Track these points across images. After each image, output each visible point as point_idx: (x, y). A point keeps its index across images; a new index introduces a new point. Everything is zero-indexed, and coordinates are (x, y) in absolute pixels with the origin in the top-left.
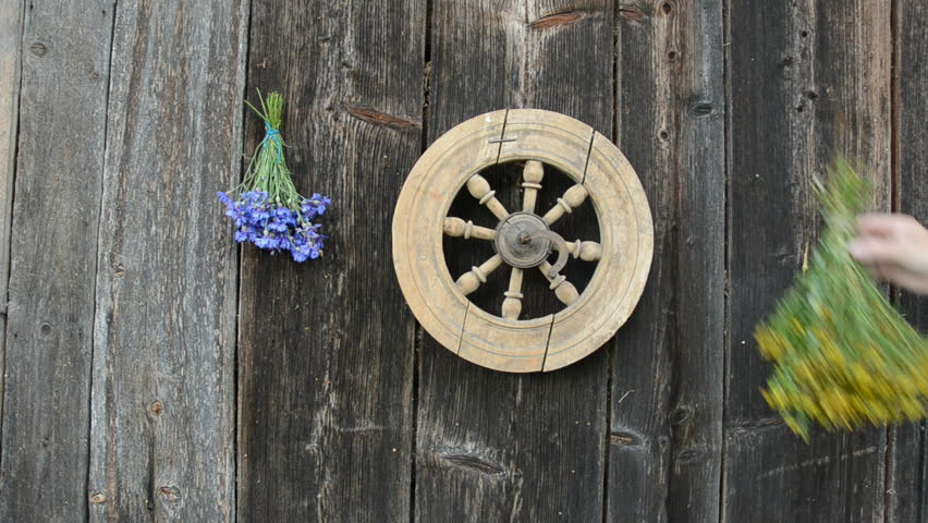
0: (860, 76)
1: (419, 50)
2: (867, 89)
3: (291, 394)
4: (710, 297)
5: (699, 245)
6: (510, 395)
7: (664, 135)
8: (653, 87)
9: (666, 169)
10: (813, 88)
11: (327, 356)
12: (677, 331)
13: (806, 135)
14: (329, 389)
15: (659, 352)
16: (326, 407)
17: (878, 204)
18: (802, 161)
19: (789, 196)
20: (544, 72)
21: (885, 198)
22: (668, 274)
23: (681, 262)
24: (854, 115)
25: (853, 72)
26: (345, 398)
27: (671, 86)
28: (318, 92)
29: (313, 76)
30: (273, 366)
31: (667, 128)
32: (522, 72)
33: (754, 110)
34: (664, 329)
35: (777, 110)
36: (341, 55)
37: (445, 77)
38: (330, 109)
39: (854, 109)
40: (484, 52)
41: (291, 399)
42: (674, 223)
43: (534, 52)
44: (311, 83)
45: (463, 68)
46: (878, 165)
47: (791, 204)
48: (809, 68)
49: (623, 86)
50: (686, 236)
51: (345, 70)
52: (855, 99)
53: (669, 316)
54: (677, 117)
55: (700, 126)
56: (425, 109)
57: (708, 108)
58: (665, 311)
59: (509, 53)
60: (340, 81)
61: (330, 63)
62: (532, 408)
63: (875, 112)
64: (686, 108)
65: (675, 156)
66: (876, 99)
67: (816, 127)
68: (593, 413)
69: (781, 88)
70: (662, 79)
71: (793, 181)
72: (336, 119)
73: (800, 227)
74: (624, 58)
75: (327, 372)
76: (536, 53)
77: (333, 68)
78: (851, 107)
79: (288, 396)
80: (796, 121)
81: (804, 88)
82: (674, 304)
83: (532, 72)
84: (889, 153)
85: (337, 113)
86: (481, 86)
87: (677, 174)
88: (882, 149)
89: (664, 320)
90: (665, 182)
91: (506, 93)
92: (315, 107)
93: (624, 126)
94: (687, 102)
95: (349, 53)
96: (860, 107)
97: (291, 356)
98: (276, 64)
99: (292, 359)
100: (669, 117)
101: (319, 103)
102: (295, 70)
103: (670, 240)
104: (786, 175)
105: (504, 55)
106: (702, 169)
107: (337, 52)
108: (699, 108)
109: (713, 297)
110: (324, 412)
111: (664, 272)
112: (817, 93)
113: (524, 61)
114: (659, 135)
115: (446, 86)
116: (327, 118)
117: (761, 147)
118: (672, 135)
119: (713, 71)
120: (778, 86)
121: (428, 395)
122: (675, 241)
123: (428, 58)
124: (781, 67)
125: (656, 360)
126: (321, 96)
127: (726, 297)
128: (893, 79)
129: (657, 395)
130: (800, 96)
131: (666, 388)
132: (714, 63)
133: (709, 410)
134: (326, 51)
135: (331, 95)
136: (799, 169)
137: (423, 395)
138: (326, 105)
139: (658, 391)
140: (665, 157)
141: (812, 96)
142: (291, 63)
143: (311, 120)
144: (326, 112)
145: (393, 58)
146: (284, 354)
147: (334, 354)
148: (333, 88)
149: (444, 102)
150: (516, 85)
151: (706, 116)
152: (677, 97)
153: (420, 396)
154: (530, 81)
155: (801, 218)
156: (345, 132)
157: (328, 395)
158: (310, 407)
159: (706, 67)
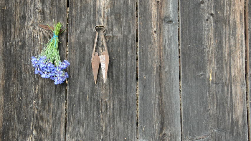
0: (232, 6)
1: (65, 3)
2: (234, 11)
3: (18, 131)
4: (174, 91)
5: (169, 72)
6: (100, 129)
7: (155, 32)
8: (150, 15)
9: (156, 45)
10: (213, 12)
11: (32, 116)
12: (162, 104)
13: (210, 30)
14: (33, 129)
15: (155, 111)
16: (31, 136)
17: (239, 54)
18: (208, 39)
19: (203, 52)
20: (110, 10)
21: (242, 52)
22: (158, 83)
23: (163, 78)
24: (229, 21)
25: (229, 5)
26: (39, 132)
27: (158, 14)
28: (27, 19)
29: (25, 13)
30: (11, 121)
31: (156, 29)
32: (102, 10)
33: (189, 21)
34: (157, 103)
35: (199, 21)
36: (35, 5)
37: (74, 13)
38: (32, 25)
39: (229, 19)
40: (88, 4)
41: (18, 133)
42: (160, 64)
43: (107, 3)
44: (24, 15)
45: (81, 10)
46: (239, 40)
47: (204, 56)
48: (211, 4)
49: (140, 15)
50: (164, 69)
51: (37, 10)
52: (229, 15)
53: (159, 98)
54: (160, 25)
55: (169, 28)
56: (67, 25)
57: (172, 21)
58: (157, 96)
59: (98, 3)
60: (35, 15)
61: (31, 8)
62: (108, 133)
63: (238, 20)
64: (163, 22)
65: (160, 39)
66: (238, 15)
67: (214, 26)
68: (131, 135)
69: (200, 12)
70: (154, 11)
71: (205, 47)
72: (34, 29)
73: (208, 64)
74: (140, 4)
75: (32, 122)
76: (107, 4)
77: (32, 10)
78: (228, 18)
79: (17, 132)
80: (206, 24)
81: (209, 12)
82: (160, 93)
83: (106, 10)
84: (244, 35)
85: (34, 27)
86: (87, 16)
87: (160, 46)
88: (241, 34)
89: (157, 100)
90: (156, 49)
91: (97, 18)
92: (26, 24)
93: (140, 29)
94: (164, 19)
95: (38, 4)
96: (232, 18)
97: (18, 117)
98: (10, 8)
99: (18, 118)
100: (157, 25)
101: (27, 23)
102: (18, 10)
103: (158, 70)
104: (202, 45)
105: (96, 5)
106: (170, 44)
107: (33, 4)
108: (169, 21)
109: (175, 91)
110: (31, 138)
111: (156, 82)
112: (214, 14)
113: (103, 7)
114: (153, 32)
115: (75, 16)
116: (30, 29)
117: (192, 35)
118: (158, 32)
119: (174, 7)
120: (199, 12)
121: (70, 129)
122: (160, 70)
123: (68, 6)
124: (200, 4)
125: (154, 115)
126: (28, 20)
127: (180, 91)
128: (245, 7)
129: (156, 127)
130: (207, 15)
131: (159, 125)
132: (174, 5)
133: (176, 133)
134: (29, 3)
135: (32, 20)
136: (207, 42)
138: (30, 23)
139: (156, 126)
140: (156, 40)
141: (212, 15)
142: (16, 8)
143: (25, 29)
144: (30, 26)
145: (55, 6)
146: (15, 116)
147: (35, 115)
148: (33, 17)
149: (74, 23)
150: (100, 15)
151: (171, 24)
152: (160, 18)
153: (67, 130)
154: (105, 14)
155: (208, 60)
156: (38, 34)
157: (32, 131)
158: (25, 136)
159: (171, 6)
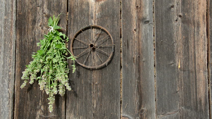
0: (196, 9)
1: (65, 9)
2: (198, 13)
3: (30, 106)
4: (150, 76)
5: (146, 61)
6: (92, 105)
7: (135, 30)
8: (131, 17)
9: (136, 40)
10: (181, 14)
11: (41, 95)
12: (140, 86)
13: (178, 28)
14: (41, 105)
15: (135, 92)
16: (40, 110)
17: (202, 47)
18: (177, 36)
19: (173, 45)
20: (100, 14)
21: (205, 45)
22: (137, 70)
23: (141, 66)
24: (194, 21)
25: (194, 8)
26: (46, 107)
27: (137, 16)
28: (37, 21)
29: (35, 17)
30: (25, 99)
31: (136, 28)
32: (94, 14)
33: (162, 21)
34: (136, 86)
35: (169, 21)
36: (43, 11)
37: (72, 16)
38: (40, 26)
39: (194, 19)
40: (83, 9)
41: (30, 108)
42: (139, 55)
43: (97, 8)
44: (35, 19)
45: (77, 14)
46: (202, 36)
47: (174, 49)
48: (179, 8)
49: (123, 17)
50: (142, 59)
51: (44, 15)
52: (194, 16)
53: (138, 82)
54: (139, 25)
55: (146, 27)
56: (67, 25)
57: (148, 22)
58: (137, 80)
59: (90, 9)
60: (43, 18)
61: (40, 13)
62: (99, 109)
63: (201, 20)
64: (141, 22)
65: (138, 36)
66: (201, 16)
67: (182, 25)
68: (117, 110)
69: (170, 15)
70: (134, 14)
71: (174, 42)
72: (42, 29)
73: (177, 56)
74: (123, 9)
75: (41, 100)
76: (98, 8)
77: (41, 14)
78: (193, 19)
79: (29, 107)
80: (175, 24)
81: (178, 14)
82: (139, 78)
83: (97, 14)
84: (206, 32)
85: (42, 27)
86: (82, 18)
87: (139, 41)
88: (203, 31)
89: (137, 83)
90: (136, 44)
91: (90, 20)
92: (36, 25)
93: (123, 28)
94: (142, 20)
95: (45, 10)
96: (196, 19)
97: (30, 96)
98: (25, 13)
99: (31, 97)
100: (136, 25)
101: (37, 24)
102: (30, 15)
104: (172, 40)
105: (89, 9)
106: (147, 40)
107: (42, 10)
108: (145, 22)
109: (151, 76)
110: (40, 112)
111: (136, 69)
112: (182, 15)
113: (94, 11)
114: (134, 30)
115: (73, 19)
116: (39, 29)
117: (165, 33)
118: (138, 30)
119: (149, 11)
120: (169, 14)
121: (69, 106)
122: (139, 60)
123: (67, 11)
124: (170, 8)
125: (135, 95)
126: (38, 22)
127: (155, 76)
128: (207, 10)
129: (135, 105)
130: (176, 16)
131: (138, 103)
132: (150, 9)
133: (151, 110)
134: (39, 9)
135: (41, 22)
136: (176, 38)
137: (68, 105)
138: (39, 24)
139: (135, 104)
140: (136, 36)
141: (180, 16)
142: (29, 13)
143: (35, 29)
144: (39, 27)
145: (58, 11)
146: (28, 95)
147: (42, 95)
148: (41, 20)
149: (72, 23)
150: (92, 18)
151: (148, 24)
152: (139, 19)
154: (96, 16)
155: (177, 52)
156: (45, 32)
157: (41, 107)
158: (36, 110)
159: (147, 10)
